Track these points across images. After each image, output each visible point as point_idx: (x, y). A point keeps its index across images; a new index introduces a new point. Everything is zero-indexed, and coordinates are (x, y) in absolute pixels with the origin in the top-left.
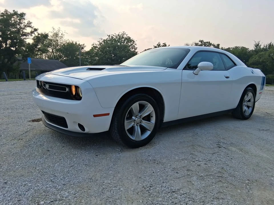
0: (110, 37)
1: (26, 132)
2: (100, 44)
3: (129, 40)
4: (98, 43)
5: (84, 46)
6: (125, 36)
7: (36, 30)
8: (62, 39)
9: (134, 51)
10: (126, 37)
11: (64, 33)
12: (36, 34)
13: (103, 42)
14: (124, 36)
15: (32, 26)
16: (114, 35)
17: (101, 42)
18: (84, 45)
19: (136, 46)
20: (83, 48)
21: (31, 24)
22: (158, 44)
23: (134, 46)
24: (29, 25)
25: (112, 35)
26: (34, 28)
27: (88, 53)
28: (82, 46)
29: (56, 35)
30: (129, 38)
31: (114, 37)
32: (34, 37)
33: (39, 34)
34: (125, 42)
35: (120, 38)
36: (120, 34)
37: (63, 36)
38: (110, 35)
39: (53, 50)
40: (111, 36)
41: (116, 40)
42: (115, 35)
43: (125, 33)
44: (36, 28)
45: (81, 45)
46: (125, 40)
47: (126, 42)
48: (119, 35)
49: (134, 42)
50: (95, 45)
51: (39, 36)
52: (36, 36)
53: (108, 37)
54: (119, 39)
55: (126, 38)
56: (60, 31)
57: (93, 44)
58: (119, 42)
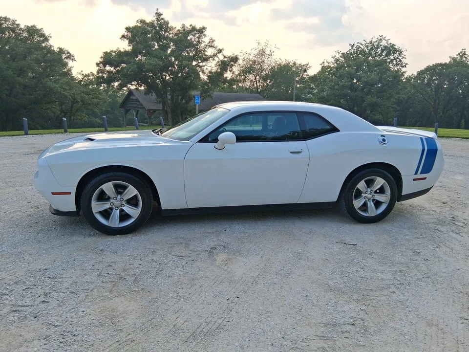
0: (354, 48)
2: (337, 60)
3: (391, 49)
4: (333, 60)
5: (308, 66)
6: (384, 43)
7: (220, 51)
8: (270, 59)
9: (399, 70)
10: (386, 45)
11: (274, 49)
12: (221, 57)
13: (341, 57)
14: (381, 44)
15: (215, 46)
16: (361, 44)
17: (337, 57)
18: (308, 64)
19: (404, 61)
20: (305, 71)
21: (214, 42)
23: (400, 61)
24: (211, 45)
25: (358, 43)
26: (218, 48)
27: (313, 79)
28: (305, 67)
29: (262, 53)
30: (393, 46)
31: (361, 46)
32: (218, 62)
33: (225, 57)
34: (384, 54)
35: (374, 47)
36: (374, 40)
37: (272, 54)
38: (354, 45)
39: (256, 77)
40: (356, 44)
41: (364, 52)
42: (363, 43)
43: (383, 37)
44: (221, 48)
45: (304, 65)
46: (382, 51)
47: (386, 55)
48: (371, 42)
49: (401, 52)
50: (326, 64)
51: (226, 59)
52: (221, 61)
53: (351, 48)
54: (372, 49)
55: (385, 47)
56: (269, 46)
57: (323, 62)
58: (370, 55)
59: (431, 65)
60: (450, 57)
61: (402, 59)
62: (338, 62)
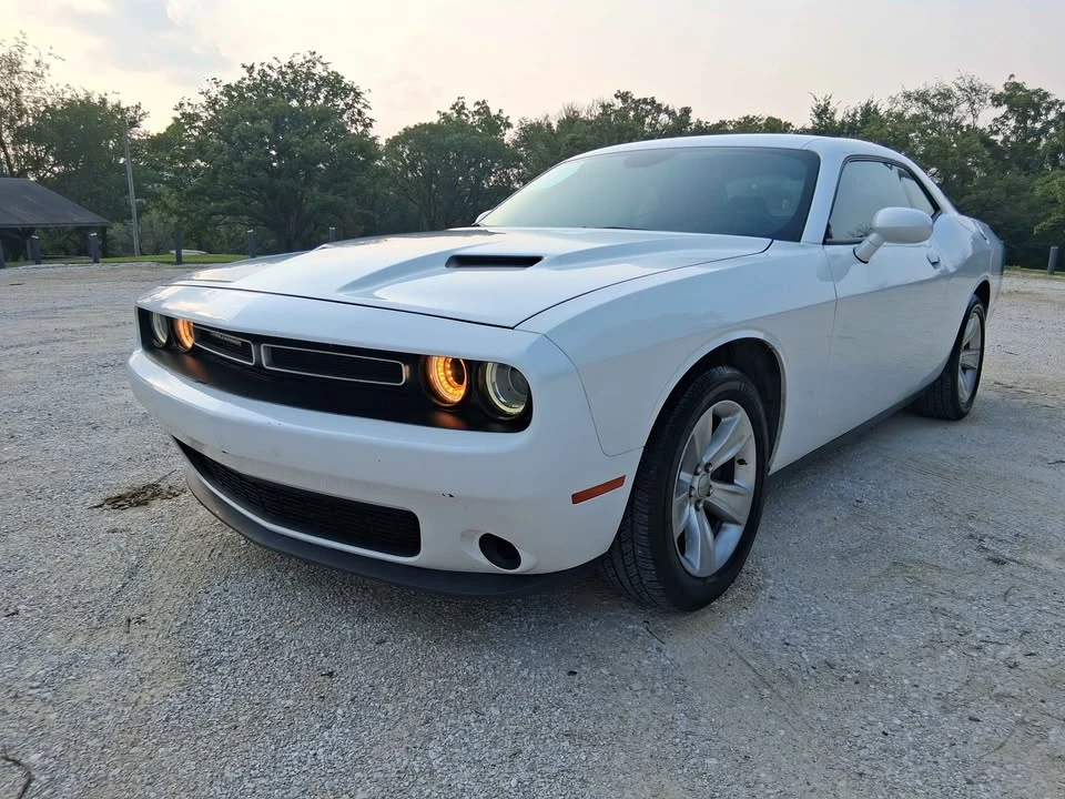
0: (255, 75)
1: (132, 574)
2: (213, 103)
3: (335, 85)
4: (203, 100)
5: (140, 112)
6: (319, 70)
8: (39, 84)
9: (363, 135)
10: (325, 74)
11: (46, 60)
13: (222, 93)
14: (314, 71)
16: (270, 67)
17: (213, 95)
18: (138, 107)
19: (368, 113)
20: (134, 124)
22: (457, 104)
23: (360, 113)
25: (262, 64)
27: (158, 143)
28: (131, 114)
29: (11, 65)
30: (338, 79)
31: (269, 72)
34: (321, 96)
35: (298, 79)
36: (298, 61)
37: (46, 72)
38: (252, 67)
40: (257, 68)
41: (279, 86)
42: (276, 65)
43: (317, 55)
45: (128, 109)
46: (318, 89)
47: (326, 97)
48: (291, 66)
49: (359, 94)
50: (189, 110)
53: (247, 75)
54: (294, 81)
55: (321, 78)
56: (28, 50)
57: (181, 105)
58: (294, 94)
59: (412, 126)
60: (439, 112)
61: (363, 110)
62: (217, 107)
